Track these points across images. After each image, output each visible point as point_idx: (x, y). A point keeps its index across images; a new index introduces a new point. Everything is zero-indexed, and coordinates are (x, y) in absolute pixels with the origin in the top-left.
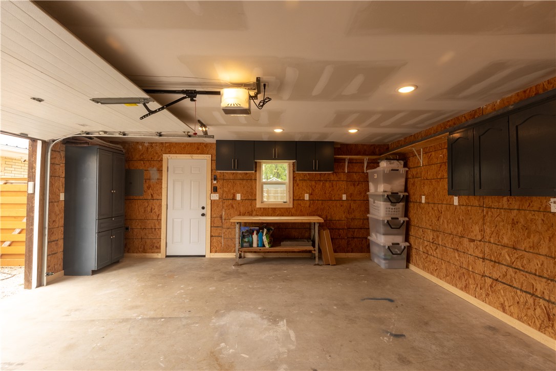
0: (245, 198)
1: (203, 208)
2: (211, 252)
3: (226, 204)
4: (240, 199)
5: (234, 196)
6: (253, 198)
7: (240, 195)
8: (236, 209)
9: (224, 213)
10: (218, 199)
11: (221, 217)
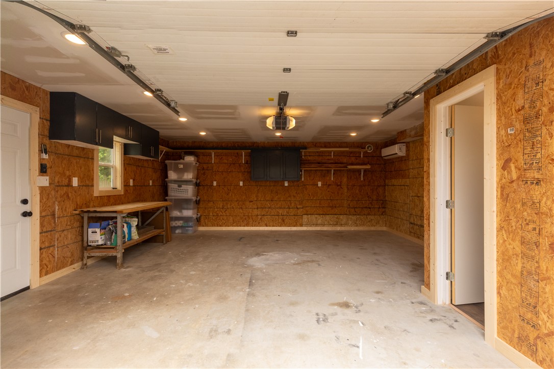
0: (82, 184)
1: (25, 202)
2: (40, 277)
3: (59, 193)
4: (77, 185)
5: (70, 181)
6: (90, 184)
7: (76, 179)
8: (73, 199)
9: (57, 208)
10: (48, 185)
11: (53, 215)
